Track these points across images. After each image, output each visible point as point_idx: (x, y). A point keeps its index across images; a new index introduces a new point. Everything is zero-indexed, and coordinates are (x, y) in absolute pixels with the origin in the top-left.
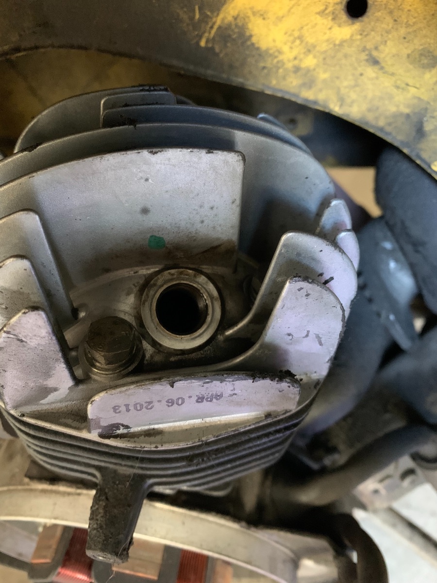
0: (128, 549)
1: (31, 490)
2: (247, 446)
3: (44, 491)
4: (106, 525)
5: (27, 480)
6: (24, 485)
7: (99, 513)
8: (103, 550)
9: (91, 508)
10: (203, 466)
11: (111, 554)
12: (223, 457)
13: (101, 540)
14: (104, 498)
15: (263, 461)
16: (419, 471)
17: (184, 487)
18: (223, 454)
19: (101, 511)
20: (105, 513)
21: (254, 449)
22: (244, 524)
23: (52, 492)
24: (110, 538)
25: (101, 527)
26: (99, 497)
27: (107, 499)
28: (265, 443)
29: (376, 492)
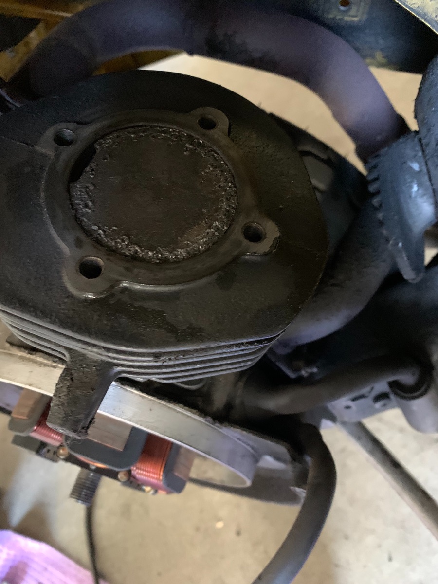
0: (88, 428)
1: (11, 355)
2: (216, 352)
3: (21, 358)
4: (68, 403)
5: (8, 345)
6: (4, 349)
7: (63, 392)
8: (62, 426)
9: (57, 385)
10: (171, 363)
11: (69, 430)
12: (191, 358)
13: (60, 416)
14: (69, 378)
15: (234, 366)
16: (392, 396)
17: (154, 378)
18: (191, 356)
19: (65, 389)
20: (69, 391)
21: (225, 356)
22: (209, 419)
23: (29, 360)
24: (70, 416)
25: (63, 404)
26: (65, 376)
27: (72, 379)
28: (236, 352)
29: (348, 407)
